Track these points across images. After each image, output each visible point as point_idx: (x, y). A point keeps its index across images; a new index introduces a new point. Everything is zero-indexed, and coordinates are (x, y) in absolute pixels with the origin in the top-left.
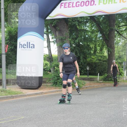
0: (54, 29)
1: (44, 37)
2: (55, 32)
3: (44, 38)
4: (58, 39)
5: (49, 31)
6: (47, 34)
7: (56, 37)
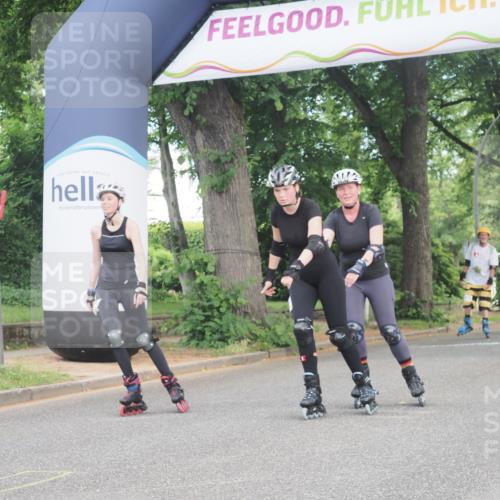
0: (186, 123)
1: (150, 154)
2: (193, 134)
4: (203, 163)
5: (170, 130)
6: (163, 145)
7: (197, 151)
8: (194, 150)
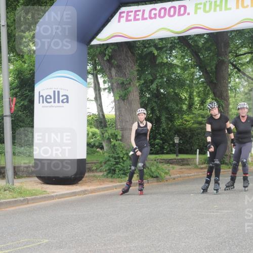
0: (106, 64)
2: (110, 70)
3: (87, 81)
4: (115, 84)
5: (99, 68)
6: (95, 75)
7: (112, 79)
8: (110, 78)
